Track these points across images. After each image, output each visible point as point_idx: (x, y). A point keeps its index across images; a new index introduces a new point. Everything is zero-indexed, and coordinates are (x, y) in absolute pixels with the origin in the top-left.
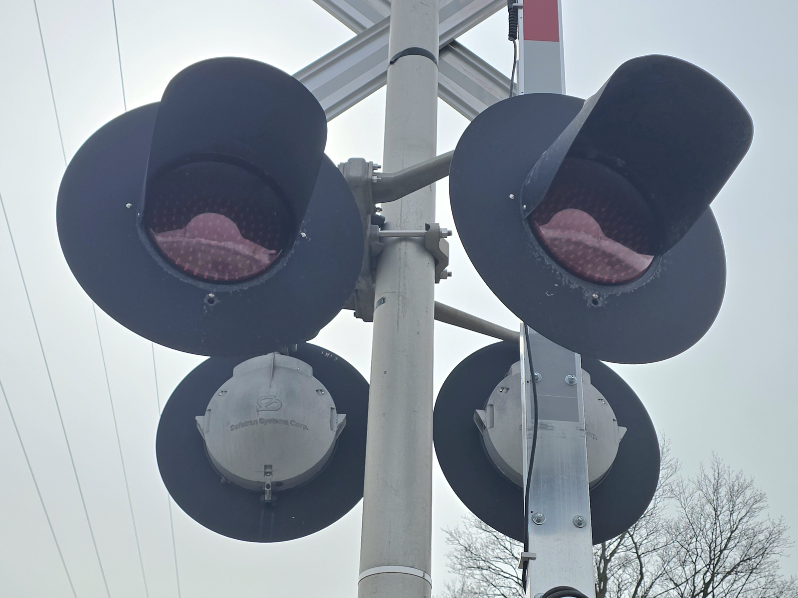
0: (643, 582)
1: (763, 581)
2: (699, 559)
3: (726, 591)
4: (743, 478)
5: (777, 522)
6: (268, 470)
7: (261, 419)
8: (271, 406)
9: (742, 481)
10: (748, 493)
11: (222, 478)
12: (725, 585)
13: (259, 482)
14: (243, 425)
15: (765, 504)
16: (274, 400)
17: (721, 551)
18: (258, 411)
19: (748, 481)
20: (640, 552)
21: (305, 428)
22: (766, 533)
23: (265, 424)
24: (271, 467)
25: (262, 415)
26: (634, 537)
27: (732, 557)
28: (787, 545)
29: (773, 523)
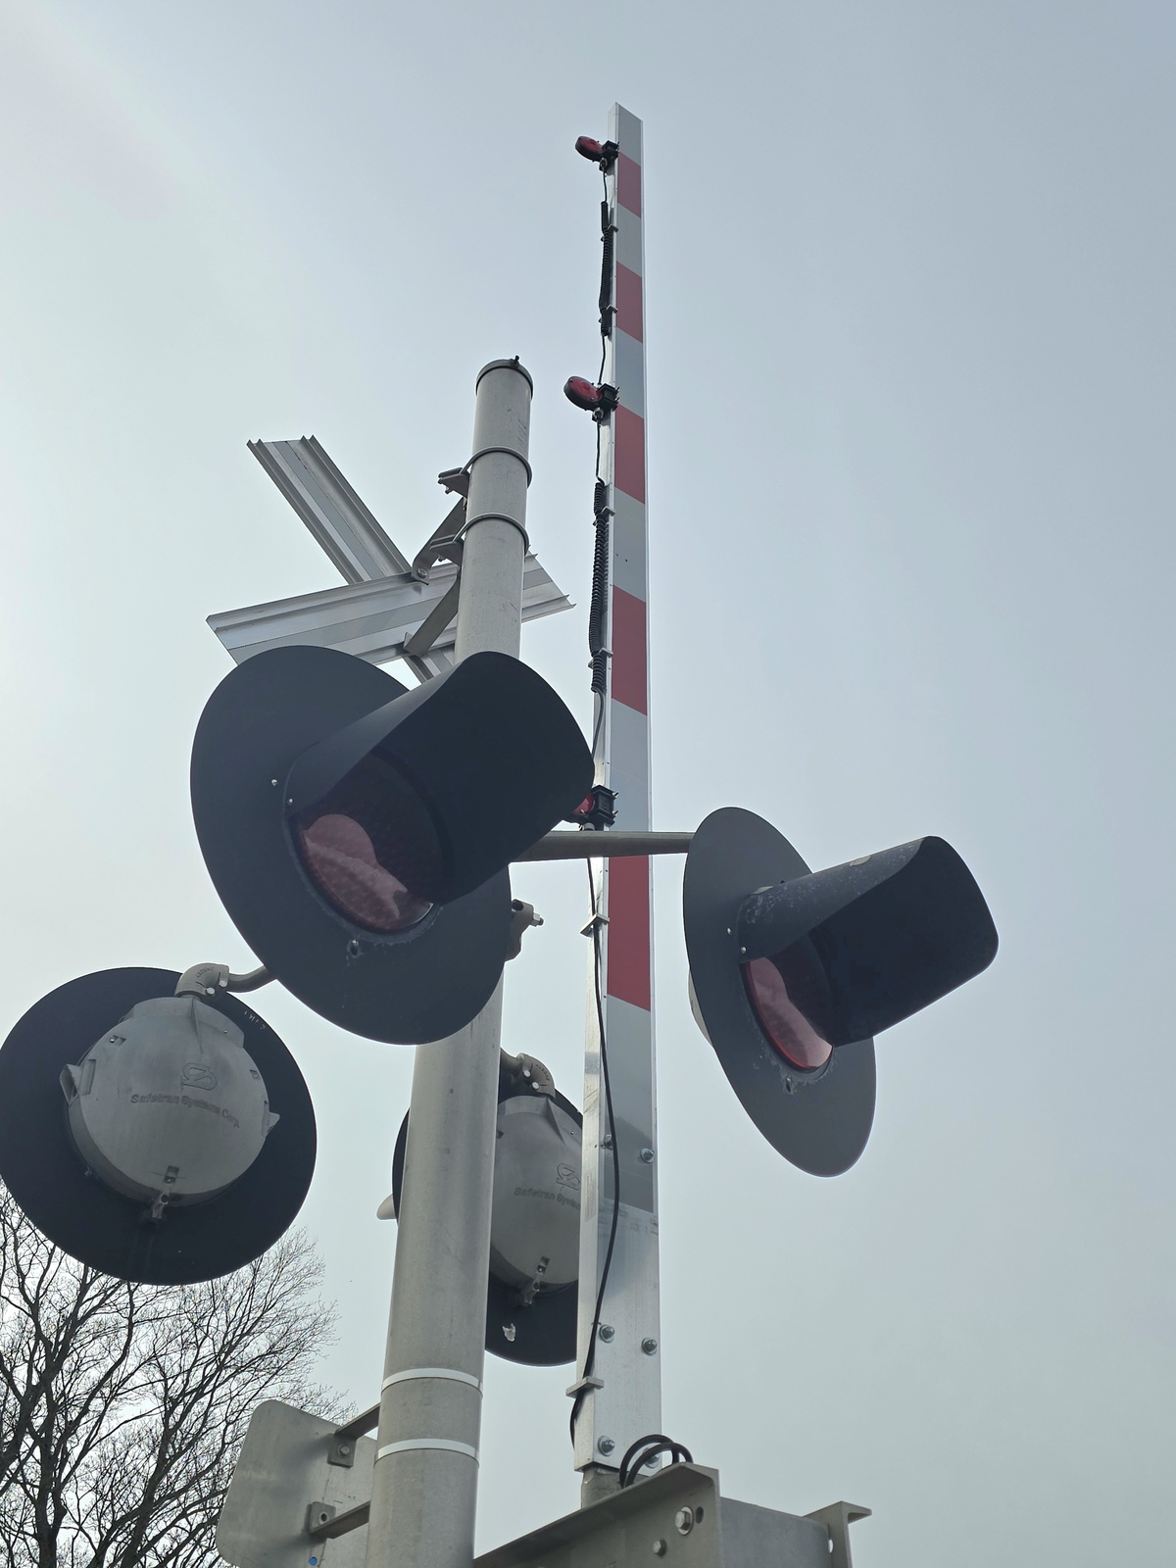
0: (124, 1363)
1: (288, 1387)
2: (208, 1341)
3: (234, 1393)
4: (304, 1238)
5: (327, 1307)
6: (171, 1175)
7: (185, 1097)
8: (202, 1080)
9: (302, 1241)
10: (304, 1260)
11: (87, 1170)
12: (234, 1384)
13: (152, 1189)
14: (155, 1099)
15: (319, 1279)
16: (207, 1073)
17: (242, 1336)
18: (183, 1084)
19: (310, 1243)
20: (134, 1319)
21: (237, 1125)
22: (309, 1321)
23: (189, 1106)
24: (176, 1170)
25: (188, 1091)
26: (135, 1296)
27: (257, 1345)
28: (329, 1342)
29: (322, 1308)
